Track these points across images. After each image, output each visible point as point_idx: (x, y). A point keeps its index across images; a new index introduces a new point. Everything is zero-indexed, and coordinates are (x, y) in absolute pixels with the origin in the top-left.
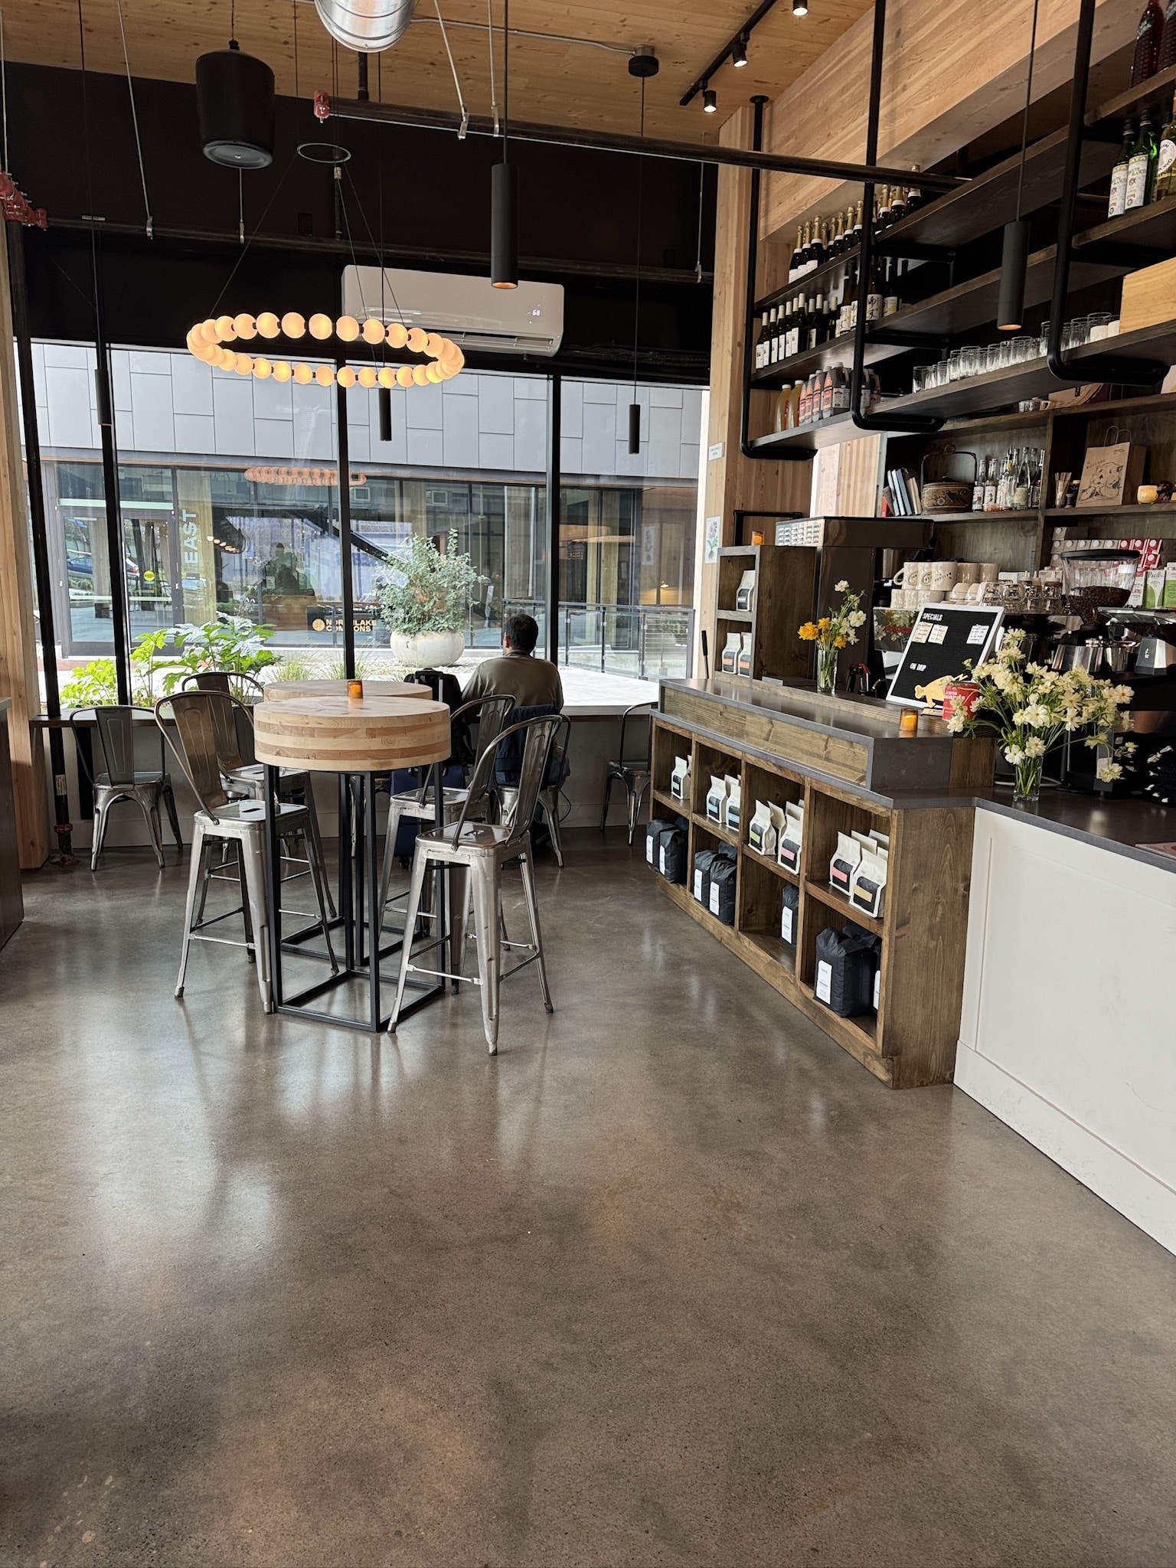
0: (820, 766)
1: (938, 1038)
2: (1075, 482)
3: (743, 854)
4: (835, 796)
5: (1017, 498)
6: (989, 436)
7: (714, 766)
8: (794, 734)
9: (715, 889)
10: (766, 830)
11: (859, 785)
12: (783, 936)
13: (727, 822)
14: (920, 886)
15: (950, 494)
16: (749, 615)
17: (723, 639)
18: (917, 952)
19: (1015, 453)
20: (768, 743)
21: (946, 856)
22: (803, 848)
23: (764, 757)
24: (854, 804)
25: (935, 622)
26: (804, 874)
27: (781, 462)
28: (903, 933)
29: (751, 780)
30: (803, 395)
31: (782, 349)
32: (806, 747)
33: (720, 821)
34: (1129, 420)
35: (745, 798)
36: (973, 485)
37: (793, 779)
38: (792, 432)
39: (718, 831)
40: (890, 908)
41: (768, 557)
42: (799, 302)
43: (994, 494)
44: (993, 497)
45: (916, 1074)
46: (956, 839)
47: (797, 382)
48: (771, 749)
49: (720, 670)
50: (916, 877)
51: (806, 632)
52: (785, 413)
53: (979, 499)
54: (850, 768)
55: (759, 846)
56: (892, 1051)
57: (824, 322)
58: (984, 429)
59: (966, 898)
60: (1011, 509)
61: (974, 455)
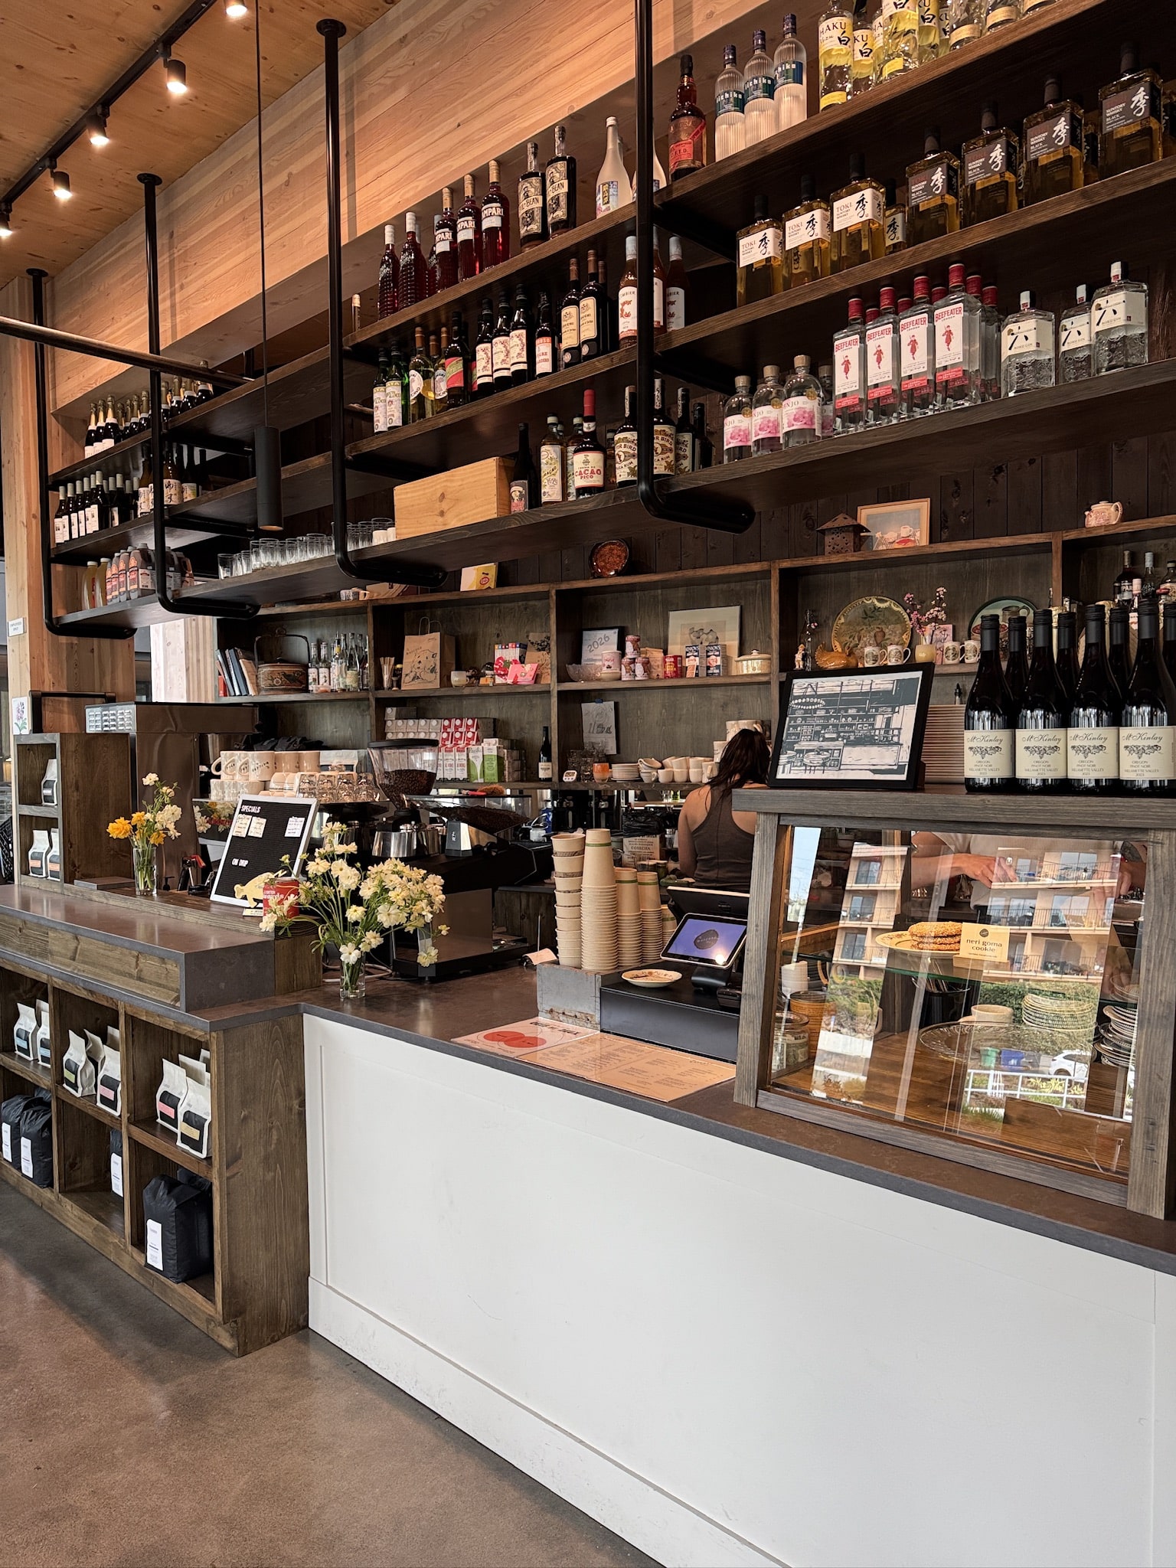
0: (134, 986)
1: (286, 1281)
2: (398, 666)
3: (57, 1098)
4: (151, 1021)
5: (350, 680)
6: (318, 620)
7: (21, 991)
8: (102, 951)
9: (26, 1144)
10: (81, 1065)
11: (174, 1006)
12: (114, 1189)
13: (40, 1059)
14: (250, 1113)
15: (285, 675)
16: (53, 809)
17: (28, 837)
18: (253, 1189)
19: (342, 638)
20: (74, 963)
21: (276, 1073)
22: (123, 1085)
23: (70, 979)
24: (171, 1028)
25: (253, 814)
26: (126, 1116)
27: (95, 640)
28: (235, 1171)
29: (61, 1007)
30: (109, 575)
31: (82, 525)
32: (116, 966)
33: (31, 1058)
34: (439, 612)
35: (55, 1029)
36: (306, 667)
37: (105, 1004)
38: (100, 610)
39: (29, 1074)
40: (217, 1146)
41: (71, 747)
42: (97, 479)
43: (327, 676)
44: (327, 679)
45: (265, 1330)
46: (285, 1052)
47: (103, 560)
48: (79, 970)
49: (27, 874)
50: (244, 1104)
51: (117, 828)
52: (92, 589)
53: (314, 680)
54: (164, 987)
55: (75, 1086)
56: (234, 1311)
57: (126, 502)
58: (313, 614)
59: (302, 1114)
60: (344, 690)
61: (305, 638)
